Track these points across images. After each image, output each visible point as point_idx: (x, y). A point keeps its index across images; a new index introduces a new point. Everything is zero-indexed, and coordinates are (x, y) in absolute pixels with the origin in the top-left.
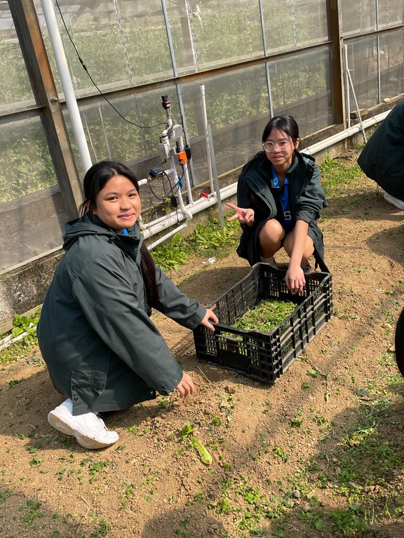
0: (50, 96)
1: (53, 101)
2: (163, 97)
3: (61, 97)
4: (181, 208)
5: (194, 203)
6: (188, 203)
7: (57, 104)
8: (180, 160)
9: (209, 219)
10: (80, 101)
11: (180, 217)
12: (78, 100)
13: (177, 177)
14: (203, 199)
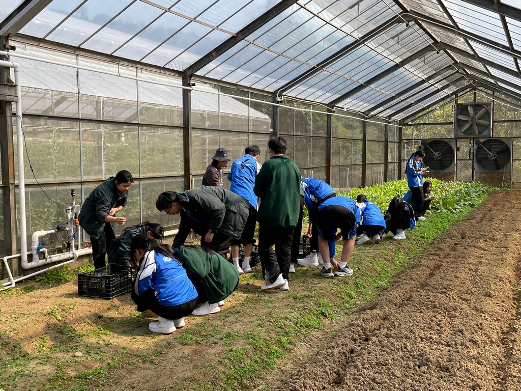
0: (11, 181)
1: (12, 184)
2: (72, 190)
3: (17, 182)
4: (72, 251)
5: (81, 250)
6: (77, 249)
7: (14, 185)
8: (76, 223)
9: (89, 262)
10: (26, 186)
11: (71, 255)
12: (25, 185)
13: (73, 232)
14: (87, 248)
